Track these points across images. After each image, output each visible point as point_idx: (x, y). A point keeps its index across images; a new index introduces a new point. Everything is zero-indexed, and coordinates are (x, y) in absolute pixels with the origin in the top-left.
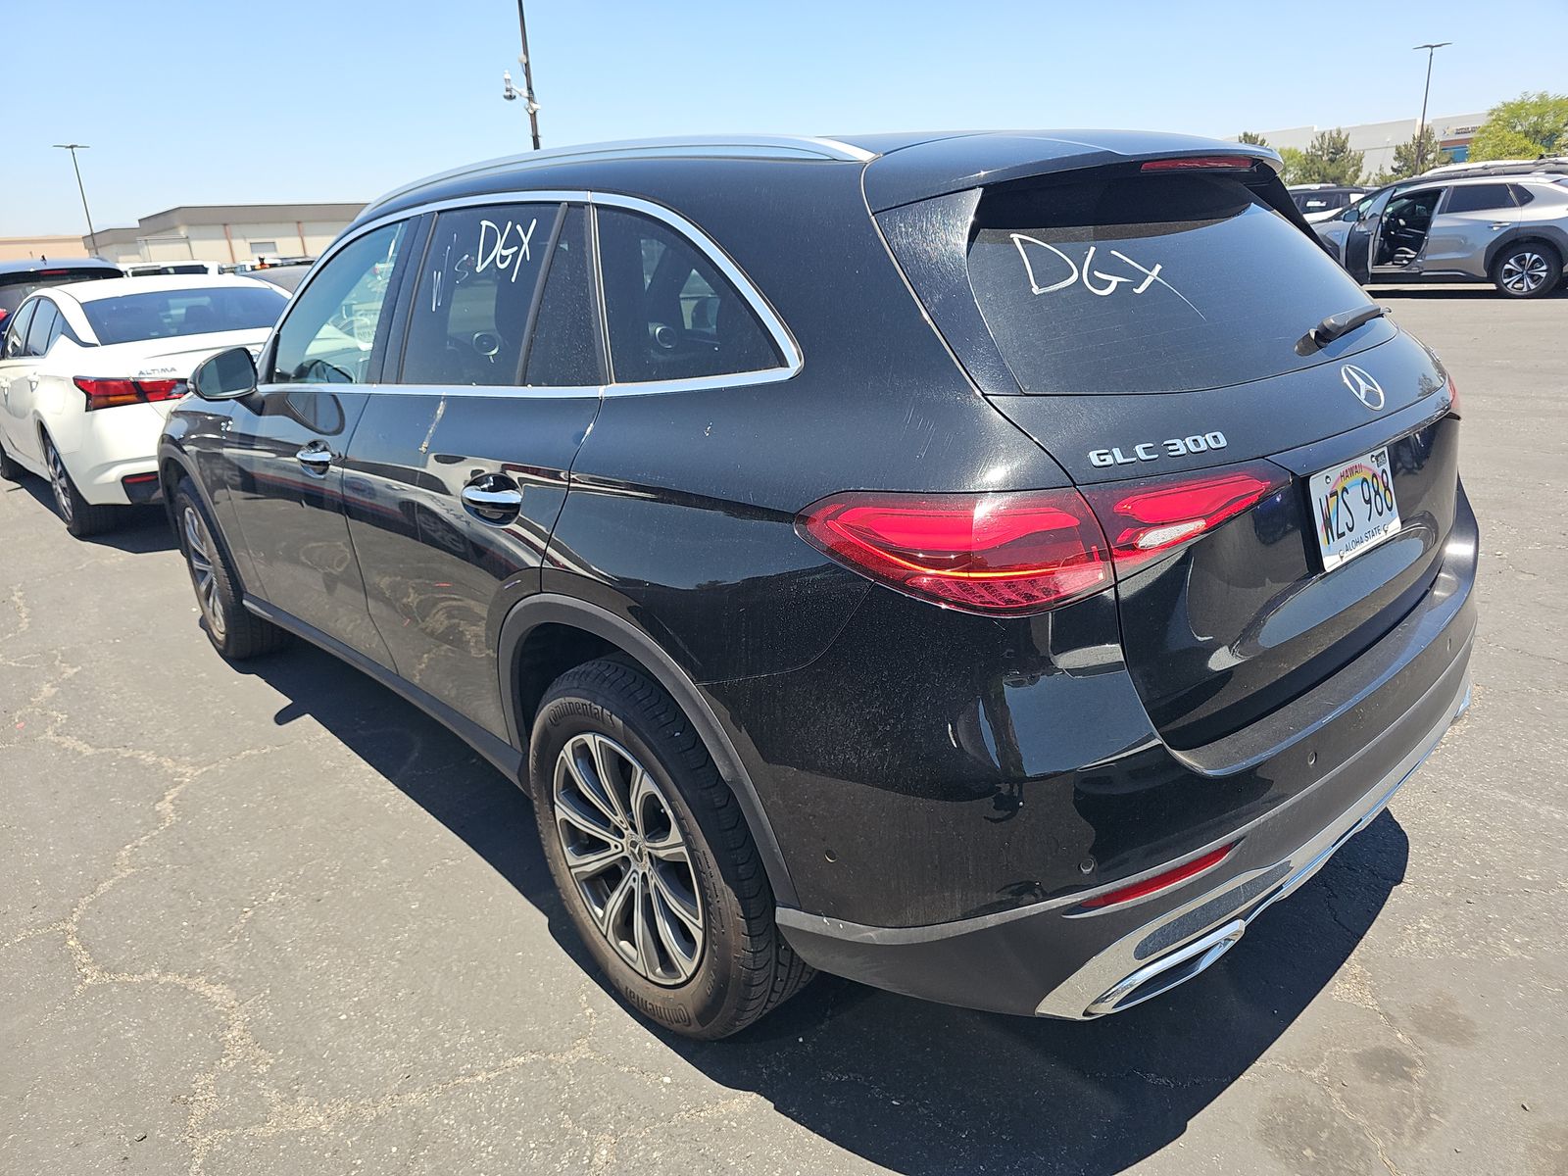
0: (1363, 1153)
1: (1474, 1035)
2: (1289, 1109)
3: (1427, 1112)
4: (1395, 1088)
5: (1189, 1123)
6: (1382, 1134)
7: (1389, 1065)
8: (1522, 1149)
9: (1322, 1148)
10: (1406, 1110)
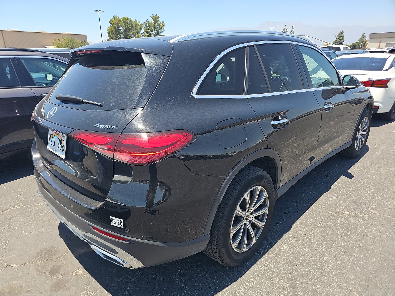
0: (39, 259)
1: (52, 291)
2: (56, 252)
3: (40, 272)
4: (49, 269)
5: (62, 238)
6: (41, 263)
7: (55, 271)
8: (21, 284)
9: (44, 254)
10: (43, 269)
